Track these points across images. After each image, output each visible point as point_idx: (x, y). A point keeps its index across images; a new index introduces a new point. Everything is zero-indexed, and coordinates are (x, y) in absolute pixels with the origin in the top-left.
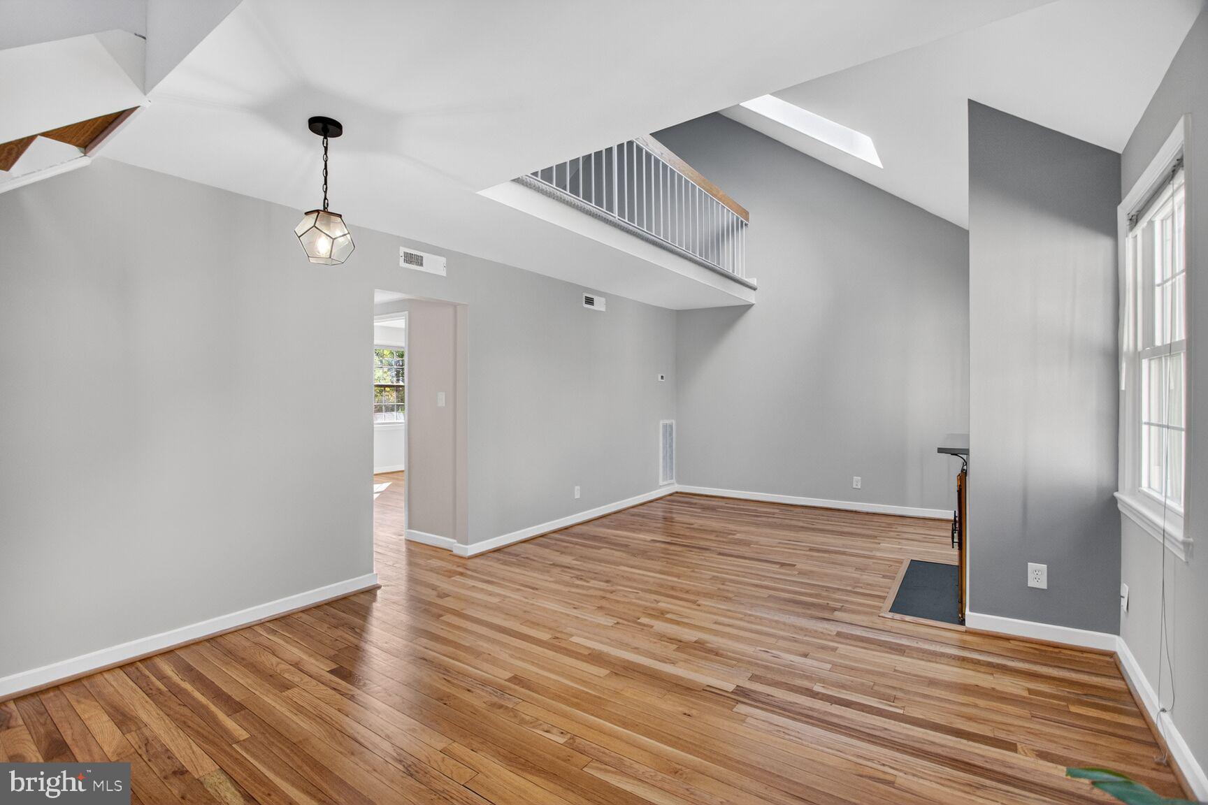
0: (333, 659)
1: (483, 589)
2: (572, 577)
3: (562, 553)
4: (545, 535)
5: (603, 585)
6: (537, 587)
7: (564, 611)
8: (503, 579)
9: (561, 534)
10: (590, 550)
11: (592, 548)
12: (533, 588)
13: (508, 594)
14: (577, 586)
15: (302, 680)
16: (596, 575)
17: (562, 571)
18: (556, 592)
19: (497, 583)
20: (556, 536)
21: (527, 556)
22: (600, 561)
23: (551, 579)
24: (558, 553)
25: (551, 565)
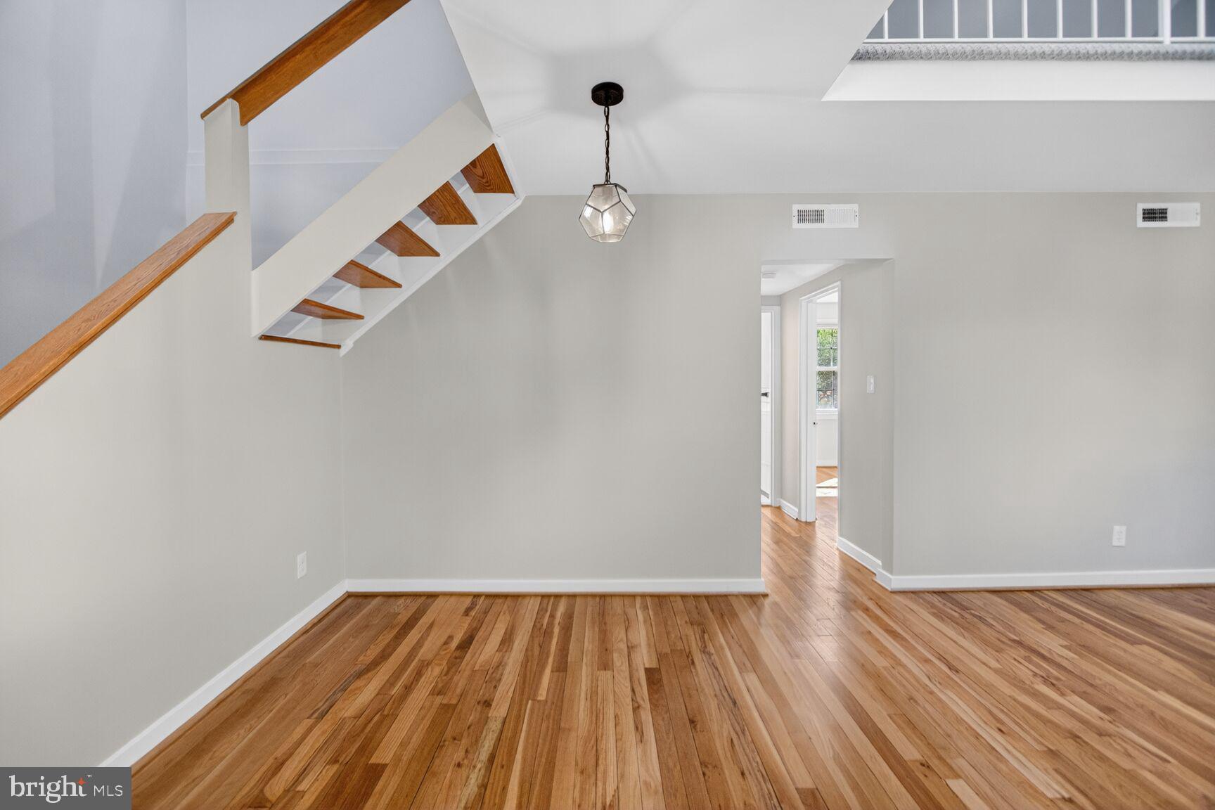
0: (661, 657)
1: (877, 640)
2: (1035, 675)
3: (1050, 627)
4: (1039, 591)
5: (1091, 712)
6: (960, 668)
7: (974, 726)
8: (916, 636)
9: (1071, 598)
10: (1112, 640)
11: (1116, 635)
12: (951, 667)
13: (904, 660)
14: (1035, 695)
15: (620, 666)
16: (1090, 690)
17: (1025, 658)
18: (988, 689)
19: (903, 639)
20: (1061, 598)
21: (982, 614)
22: (1120, 666)
23: (994, 664)
24: (1040, 626)
25: (1014, 641)
